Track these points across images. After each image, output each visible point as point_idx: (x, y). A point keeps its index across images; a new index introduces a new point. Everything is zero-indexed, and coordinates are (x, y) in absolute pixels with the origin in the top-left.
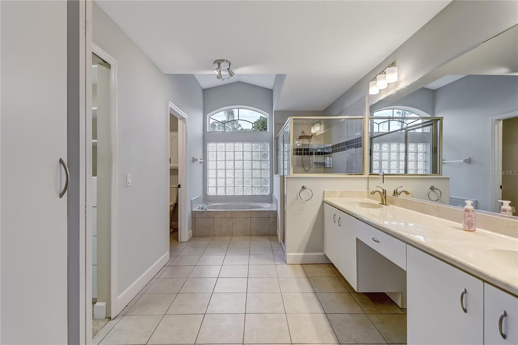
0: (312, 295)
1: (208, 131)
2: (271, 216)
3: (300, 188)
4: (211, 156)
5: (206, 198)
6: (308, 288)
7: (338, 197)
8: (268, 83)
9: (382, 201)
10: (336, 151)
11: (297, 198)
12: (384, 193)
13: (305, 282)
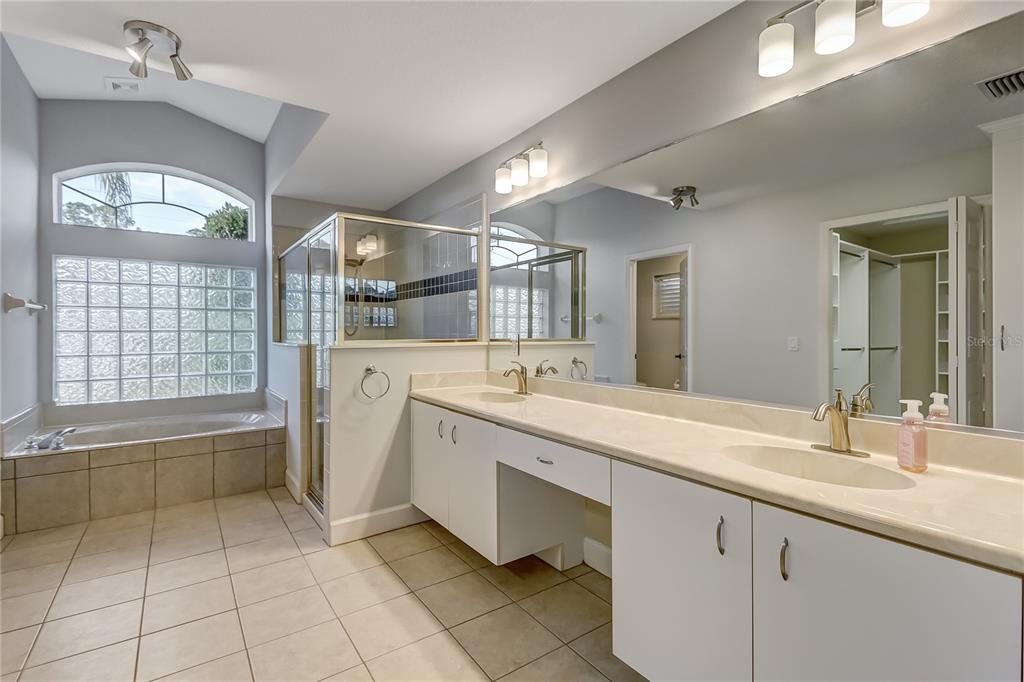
0: (407, 601)
1: (55, 221)
2: (270, 440)
3: (361, 373)
4: (65, 293)
5: (48, 414)
6: (396, 588)
7: (440, 385)
8: (257, 127)
9: (521, 388)
10: (407, 296)
11: (354, 395)
12: (522, 372)
13: (383, 575)
